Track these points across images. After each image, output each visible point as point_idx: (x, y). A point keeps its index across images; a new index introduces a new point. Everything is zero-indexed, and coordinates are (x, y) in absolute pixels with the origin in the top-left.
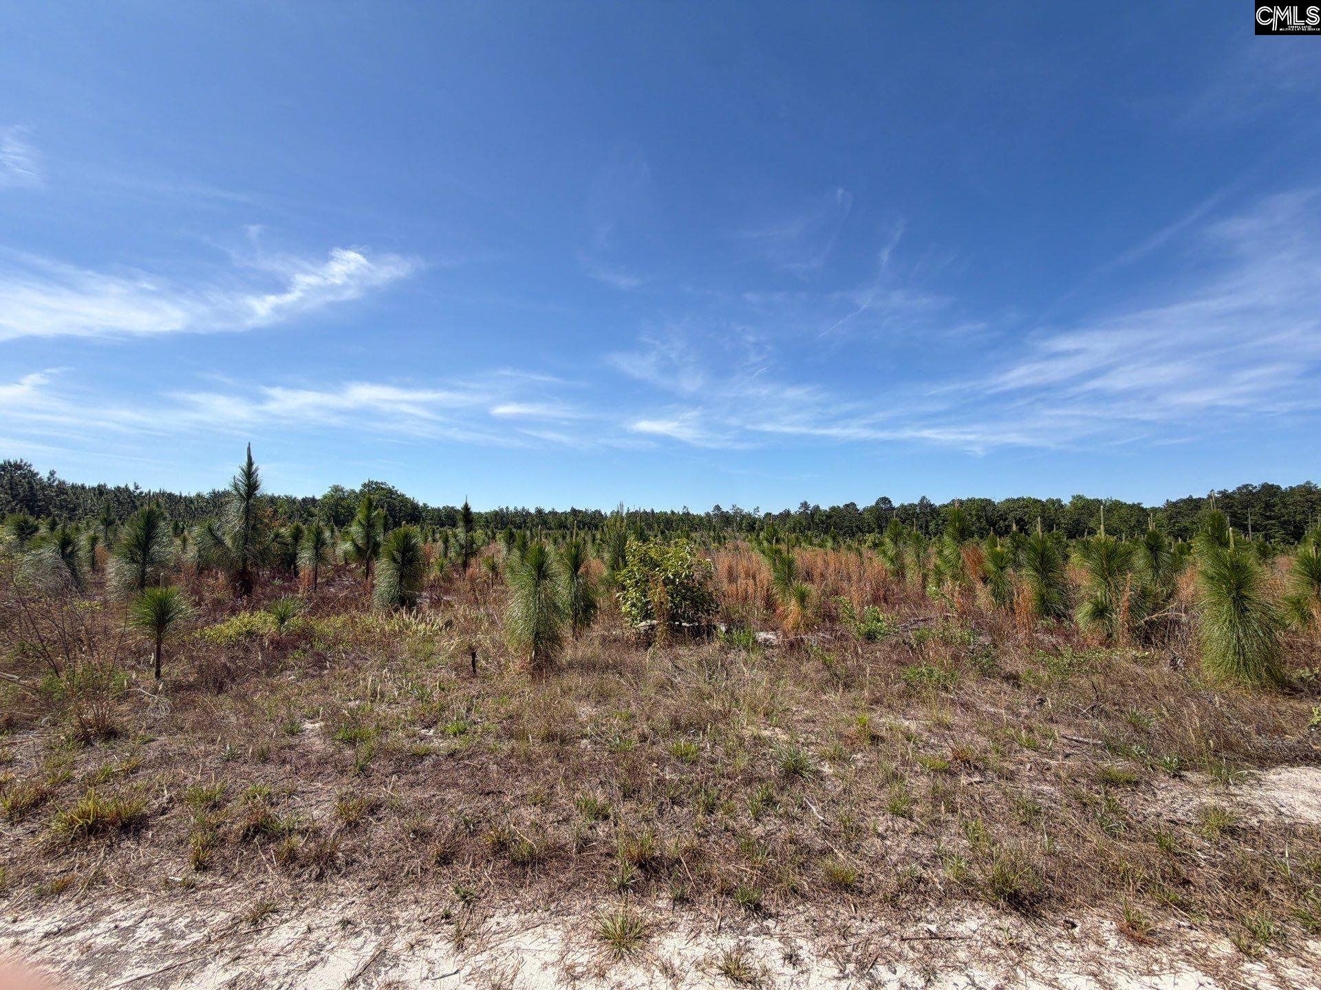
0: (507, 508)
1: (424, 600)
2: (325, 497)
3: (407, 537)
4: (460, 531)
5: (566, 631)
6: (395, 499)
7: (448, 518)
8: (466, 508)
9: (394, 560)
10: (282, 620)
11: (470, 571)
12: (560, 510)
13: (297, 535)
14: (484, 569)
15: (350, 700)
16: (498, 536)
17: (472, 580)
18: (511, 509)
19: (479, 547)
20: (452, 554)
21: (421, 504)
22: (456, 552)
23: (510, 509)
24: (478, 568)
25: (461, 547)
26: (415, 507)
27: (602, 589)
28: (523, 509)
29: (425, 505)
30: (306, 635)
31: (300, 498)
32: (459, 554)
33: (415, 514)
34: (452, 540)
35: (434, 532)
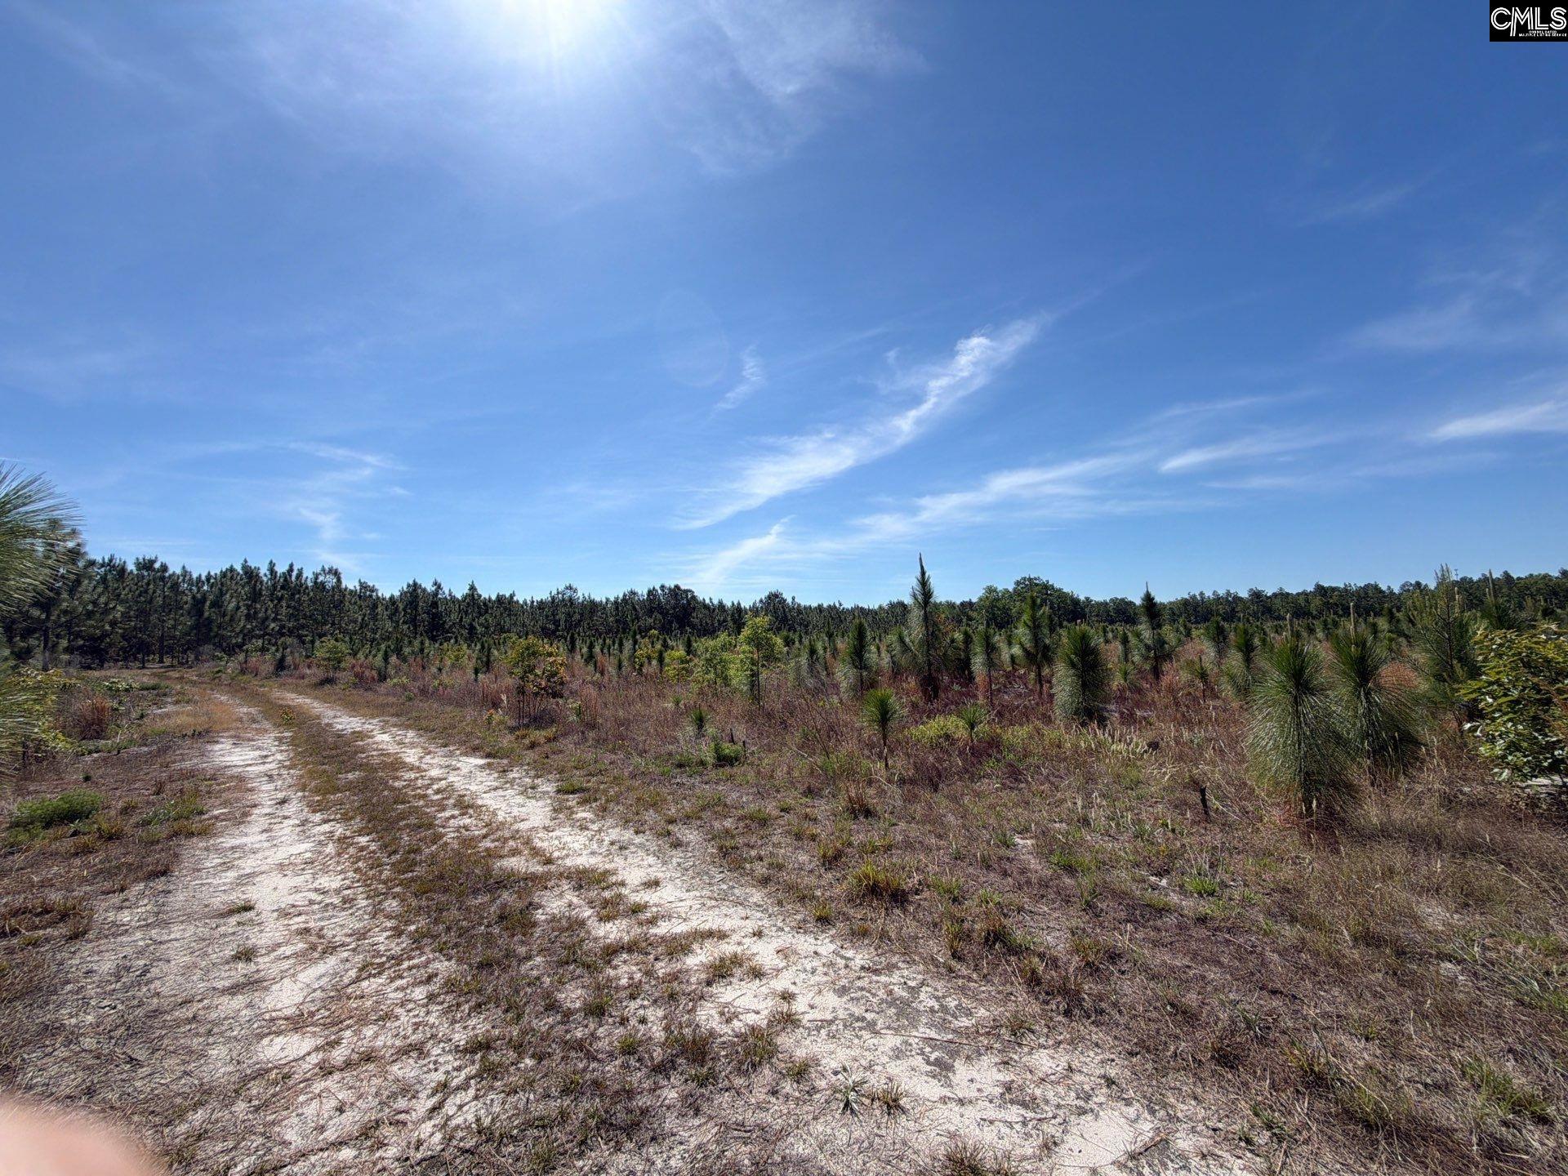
2: (981, 599)
3: (1084, 638)
6: (1054, 595)
7: (1120, 612)
8: (1148, 598)
9: (1073, 665)
10: (972, 726)
13: (968, 639)
21: (1082, 598)
23: (1207, 595)
25: (1148, 648)
26: (1076, 602)
29: (1087, 599)
31: (958, 602)
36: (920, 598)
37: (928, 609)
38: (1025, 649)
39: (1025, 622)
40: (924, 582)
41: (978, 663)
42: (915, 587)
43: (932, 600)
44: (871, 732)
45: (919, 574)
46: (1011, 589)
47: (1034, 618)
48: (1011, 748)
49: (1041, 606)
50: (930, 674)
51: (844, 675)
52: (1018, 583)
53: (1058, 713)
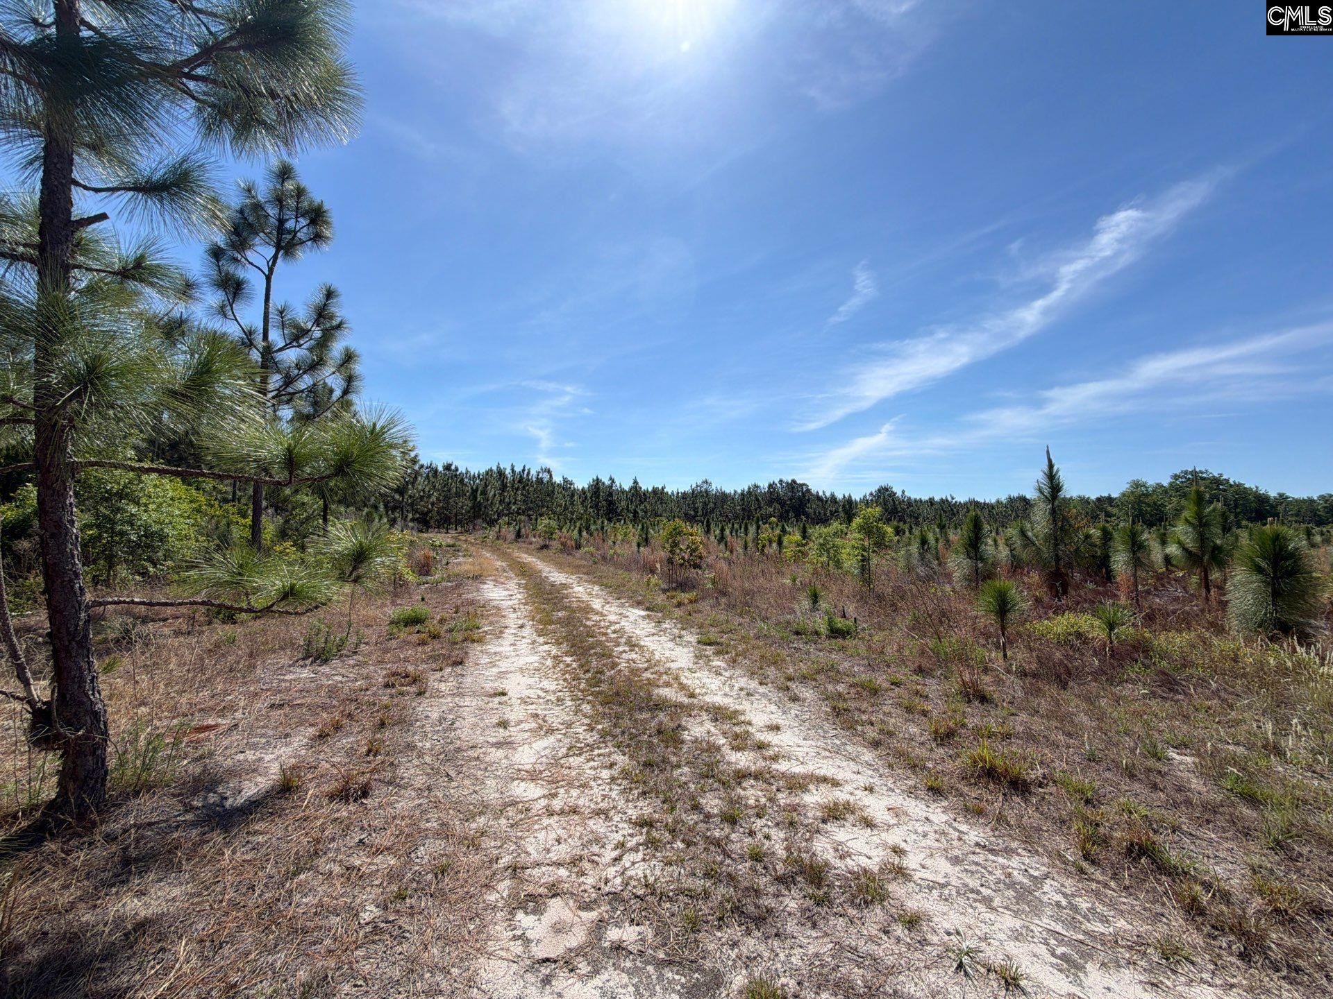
2: (1124, 495)
3: (1278, 539)
9: (1259, 570)
10: (1111, 627)
13: (1107, 536)
31: (1093, 497)
36: (1047, 491)
37: (1056, 503)
38: (1185, 549)
39: (1186, 520)
40: (1051, 476)
41: (1120, 561)
42: (1041, 480)
43: (1062, 494)
44: (988, 621)
45: (1046, 468)
46: (1165, 484)
47: (1199, 516)
48: (1164, 655)
49: (1211, 502)
50: (1058, 569)
51: (957, 565)
52: (1176, 477)
53: (1233, 623)
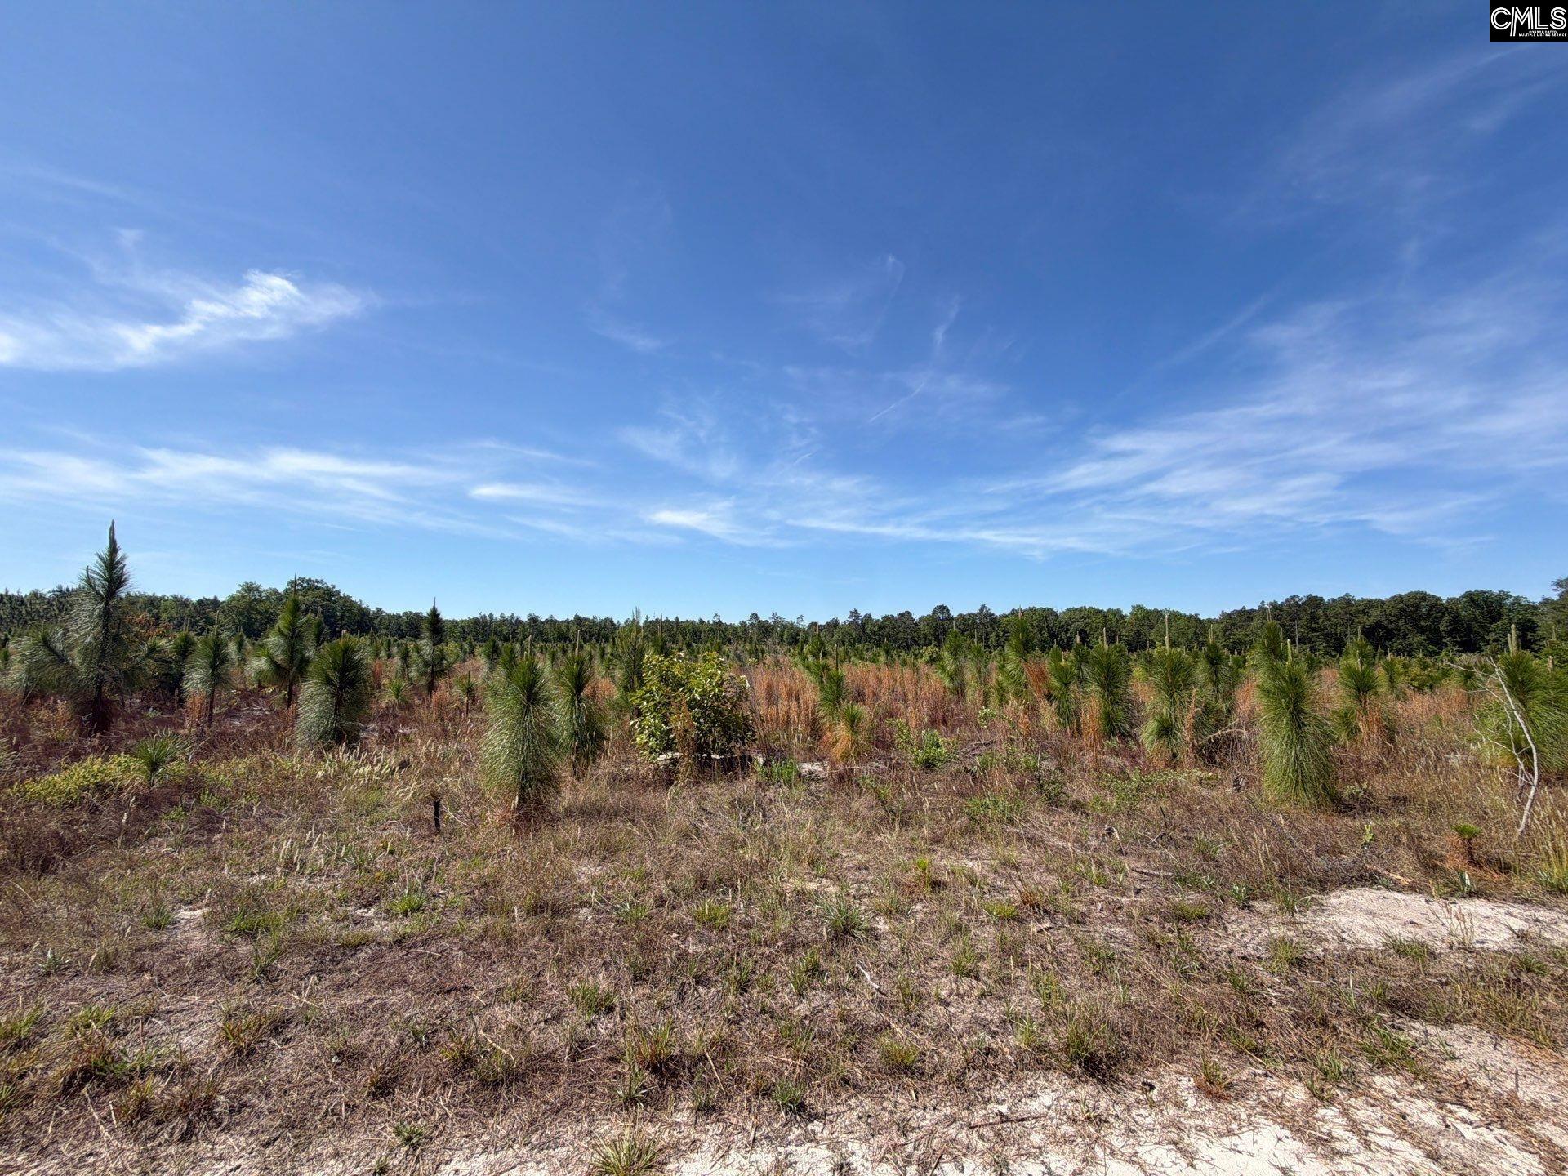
0: (491, 615)
1: (371, 733)
2: (233, 598)
3: (348, 651)
4: (425, 644)
5: (565, 771)
6: (335, 602)
7: (409, 627)
8: (434, 614)
9: (328, 681)
10: (154, 766)
11: (437, 695)
12: (560, 618)
13: (185, 650)
14: (457, 691)
15: (253, 874)
16: (478, 650)
17: (440, 706)
18: (497, 616)
19: (450, 665)
20: (413, 674)
21: (373, 608)
22: (419, 670)
23: (495, 616)
24: (449, 691)
25: (426, 663)
26: (364, 612)
27: (612, 714)
28: (513, 616)
29: (379, 610)
30: (192, 786)
31: (194, 599)
32: (423, 674)
33: (363, 621)
34: (414, 655)
35: (389, 645)
36: (100, 584)
37: (113, 602)
38: (274, 663)
39: (279, 630)
40: (112, 562)
41: (195, 681)
47: (293, 626)
48: (216, 789)
50: (99, 696)
53: (301, 738)
